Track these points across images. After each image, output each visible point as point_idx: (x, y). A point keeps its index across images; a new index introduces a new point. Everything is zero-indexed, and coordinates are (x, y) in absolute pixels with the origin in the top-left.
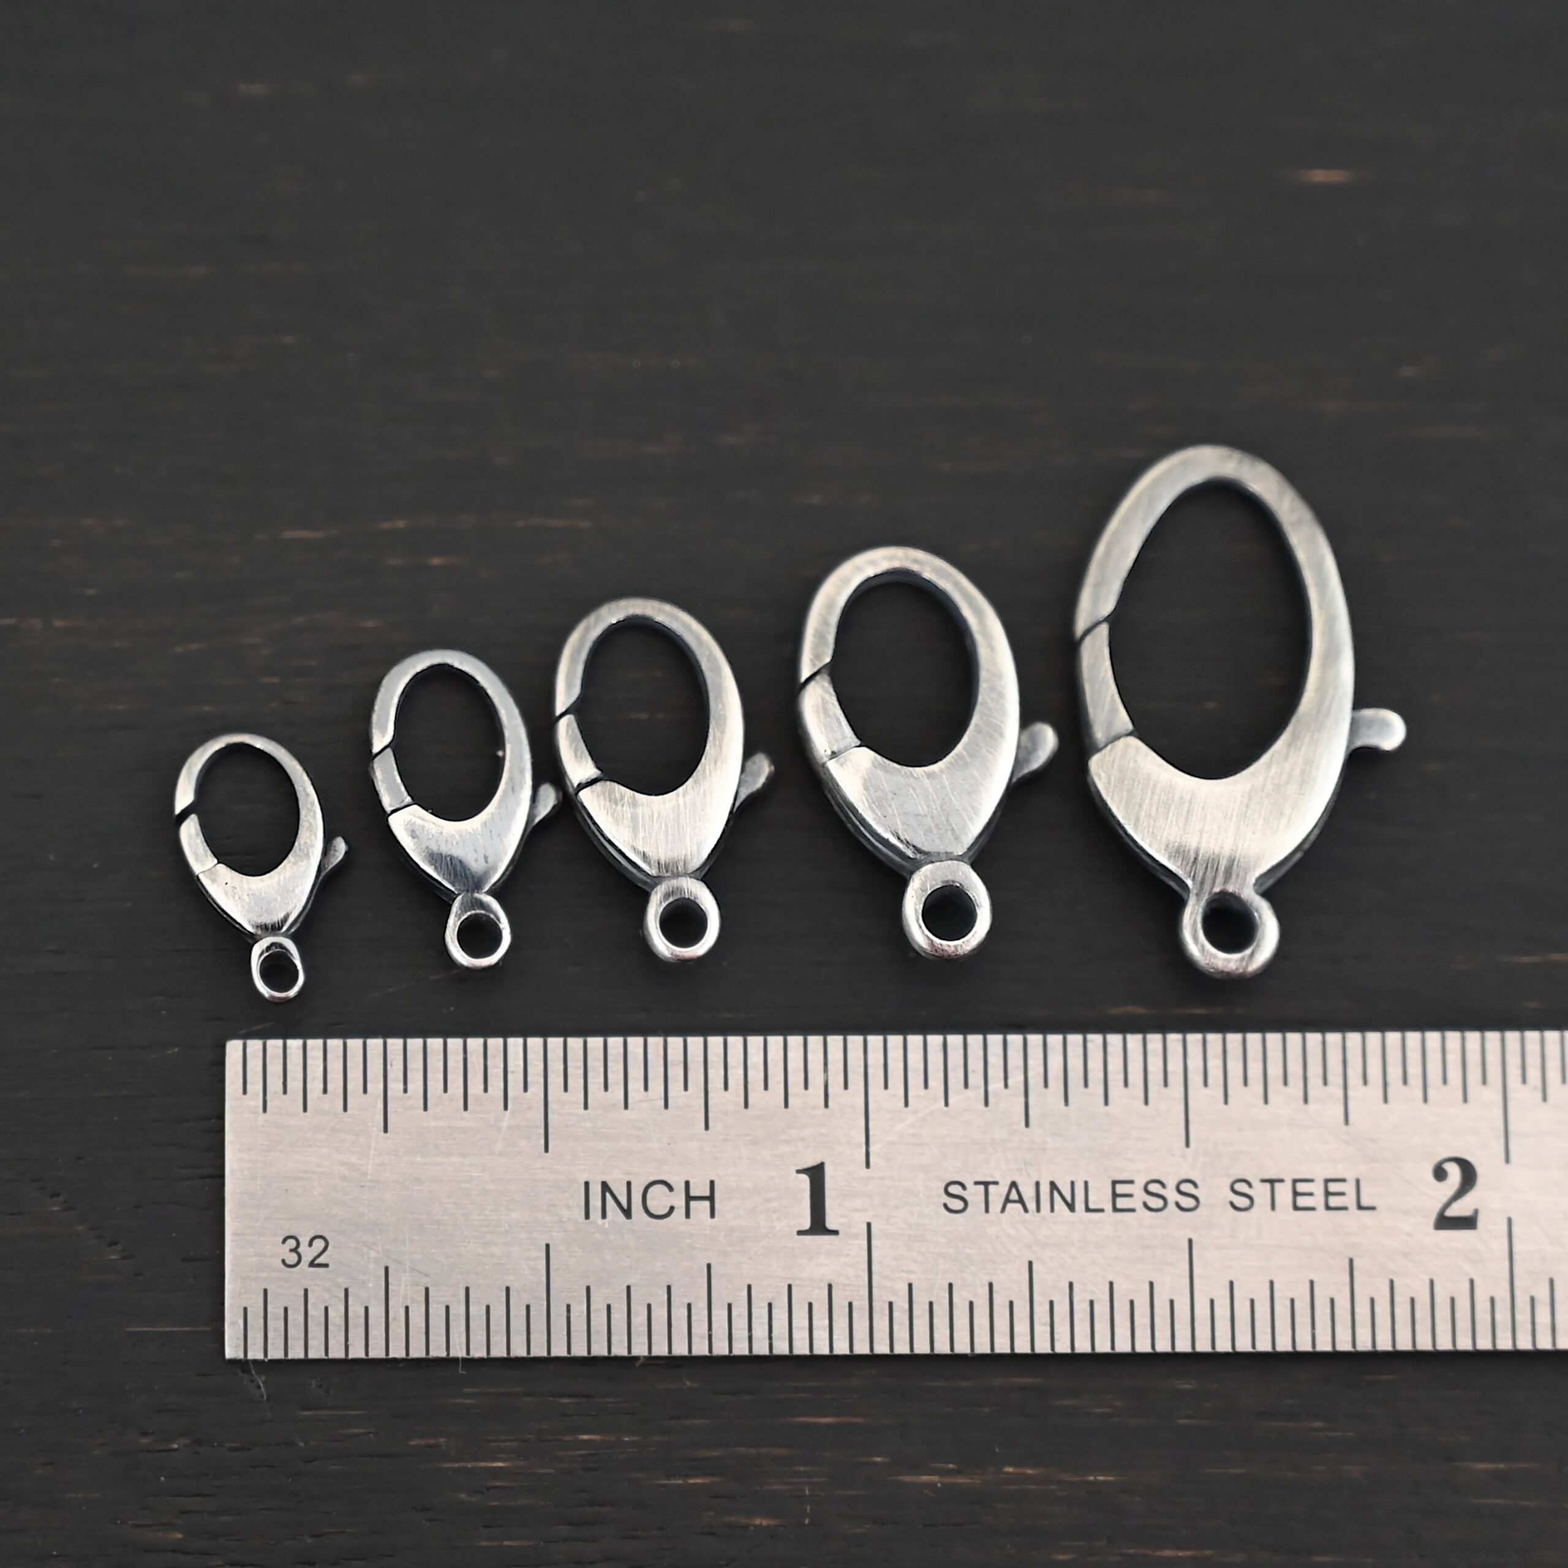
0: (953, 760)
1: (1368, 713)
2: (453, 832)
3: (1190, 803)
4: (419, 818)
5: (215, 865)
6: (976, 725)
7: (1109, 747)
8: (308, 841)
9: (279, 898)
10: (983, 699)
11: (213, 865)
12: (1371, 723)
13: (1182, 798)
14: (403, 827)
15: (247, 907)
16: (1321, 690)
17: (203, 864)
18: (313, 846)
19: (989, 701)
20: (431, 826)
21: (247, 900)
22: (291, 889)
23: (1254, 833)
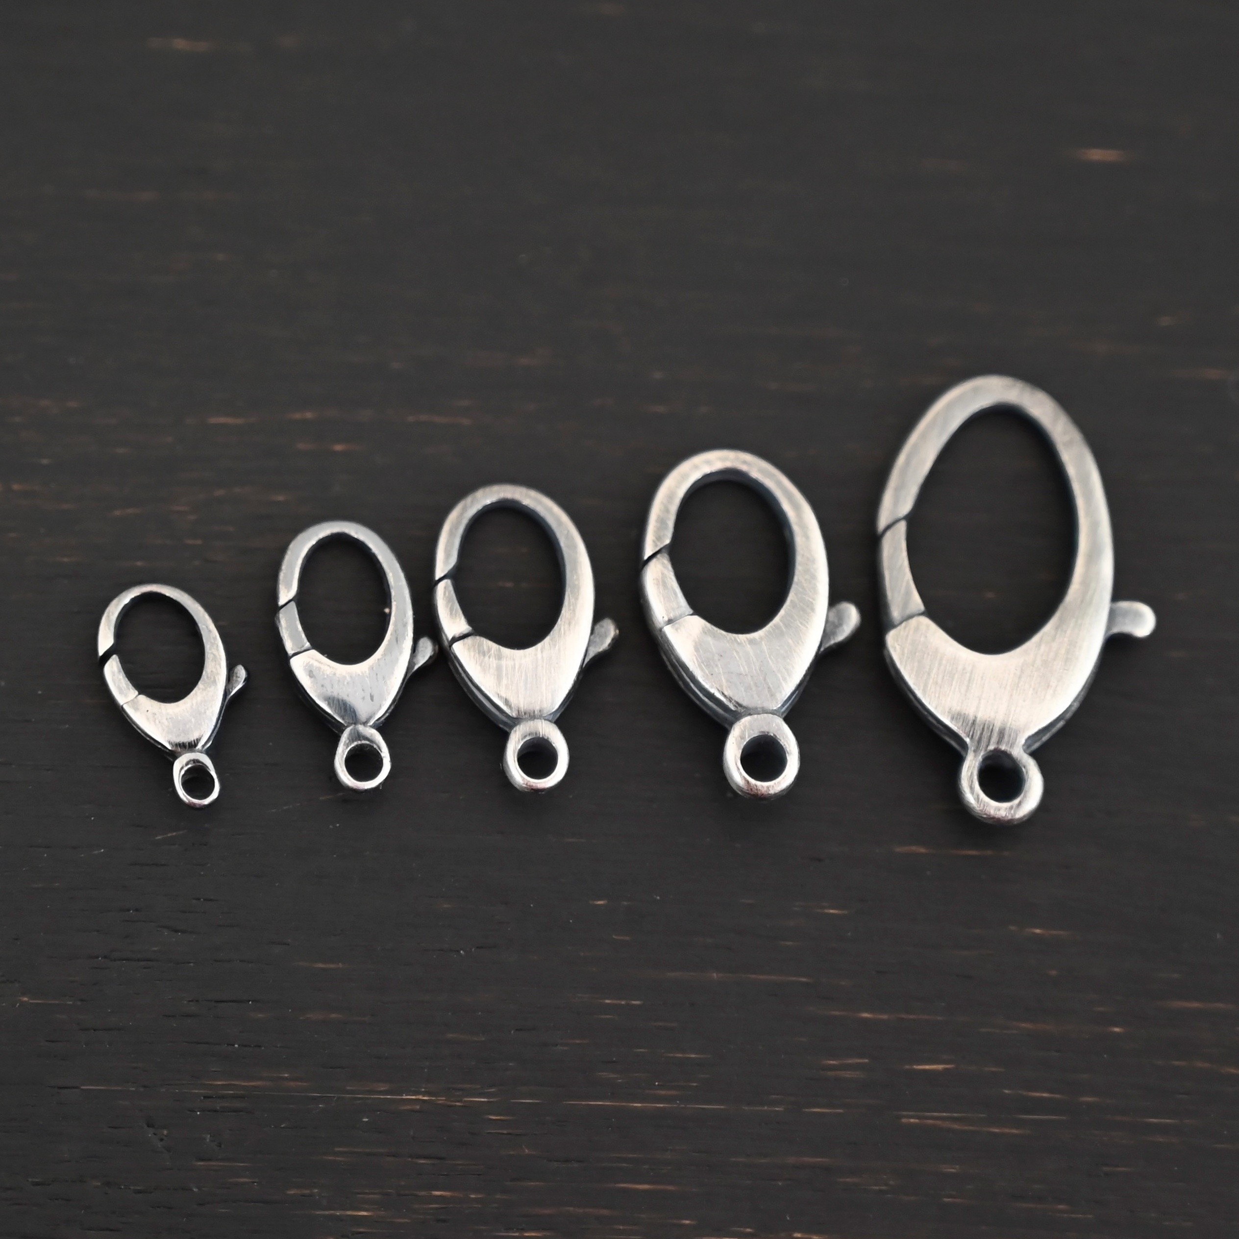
0: (771, 629)
1: (1124, 605)
2: (346, 675)
3: (971, 673)
4: (317, 661)
5: (137, 696)
6: (792, 601)
7: (904, 624)
8: (214, 670)
9: (193, 720)
10: (799, 580)
11: (135, 697)
12: (1125, 613)
13: (964, 669)
14: (301, 668)
15: (166, 729)
16: (1086, 583)
17: (126, 696)
18: (218, 674)
19: (803, 581)
20: (326, 668)
21: (166, 723)
22: (203, 711)
23: (1024, 701)
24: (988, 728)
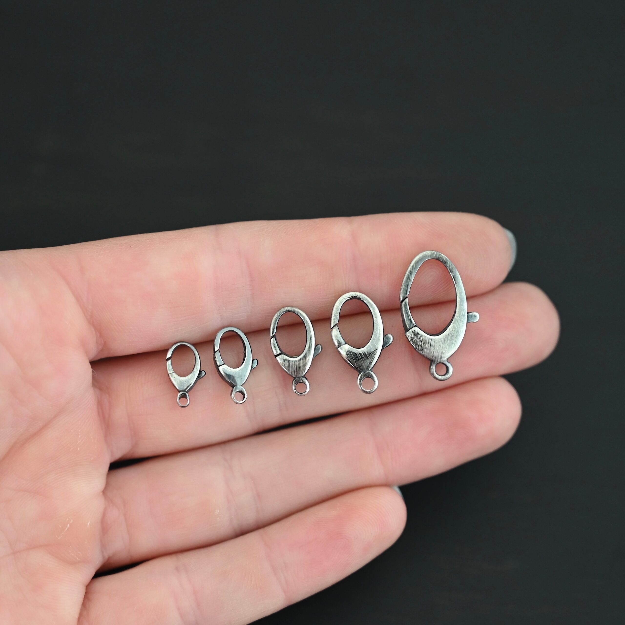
2: (234, 371)
4: (226, 368)
5: (173, 373)
8: (196, 371)
9: (186, 383)
11: (172, 372)
12: (471, 316)
14: (222, 370)
15: (178, 384)
17: (170, 372)
18: (196, 372)
20: (229, 370)
21: (179, 382)
22: (189, 381)
23: (446, 349)
24: (437, 357)
